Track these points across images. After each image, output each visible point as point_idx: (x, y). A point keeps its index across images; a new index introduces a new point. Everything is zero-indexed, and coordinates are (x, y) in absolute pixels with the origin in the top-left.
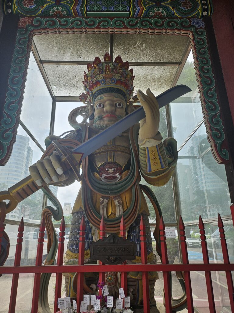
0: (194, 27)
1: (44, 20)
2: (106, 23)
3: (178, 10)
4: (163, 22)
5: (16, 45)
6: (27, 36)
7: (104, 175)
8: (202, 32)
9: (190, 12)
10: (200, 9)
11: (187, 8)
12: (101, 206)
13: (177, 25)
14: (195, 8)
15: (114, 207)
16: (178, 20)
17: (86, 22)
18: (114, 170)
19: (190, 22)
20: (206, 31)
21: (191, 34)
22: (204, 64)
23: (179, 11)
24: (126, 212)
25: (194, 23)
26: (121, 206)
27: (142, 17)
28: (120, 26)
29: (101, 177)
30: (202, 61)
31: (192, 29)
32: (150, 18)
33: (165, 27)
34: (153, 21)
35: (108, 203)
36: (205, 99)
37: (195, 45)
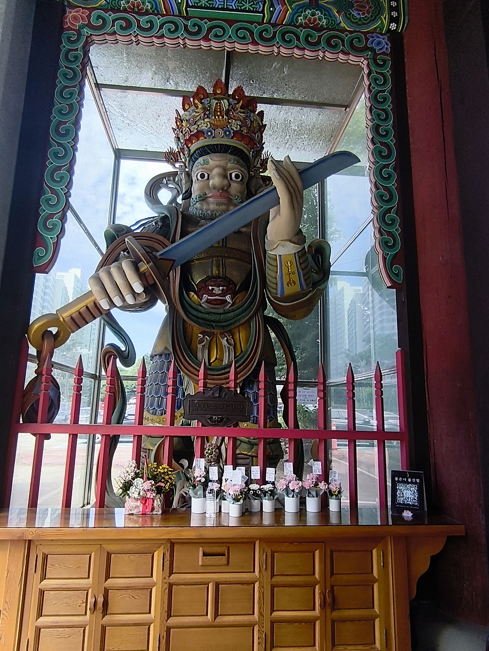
0: (372, 50)
1: (110, 16)
2: (220, 32)
3: (348, 16)
4: (320, 37)
5: (62, 62)
6: (80, 46)
7: (205, 297)
8: (385, 61)
9: (368, 21)
10: (385, 18)
11: (363, 14)
12: (200, 346)
13: (343, 45)
14: (378, 15)
15: (221, 349)
16: (346, 36)
17: (186, 27)
18: (223, 290)
19: (367, 40)
20: (391, 60)
21: (366, 62)
22: (381, 120)
23: (348, 18)
24: (239, 357)
25: (372, 43)
26: (232, 348)
27: (285, 25)
28: (245, 38)
29: (201, 300)
30: (379, 115)
31: (368, 55)
32: (298, 27)
33: (323, 47)
34: (302, 33)
35: (210, 342)
36: (376, 182)
37: (370, 85)
